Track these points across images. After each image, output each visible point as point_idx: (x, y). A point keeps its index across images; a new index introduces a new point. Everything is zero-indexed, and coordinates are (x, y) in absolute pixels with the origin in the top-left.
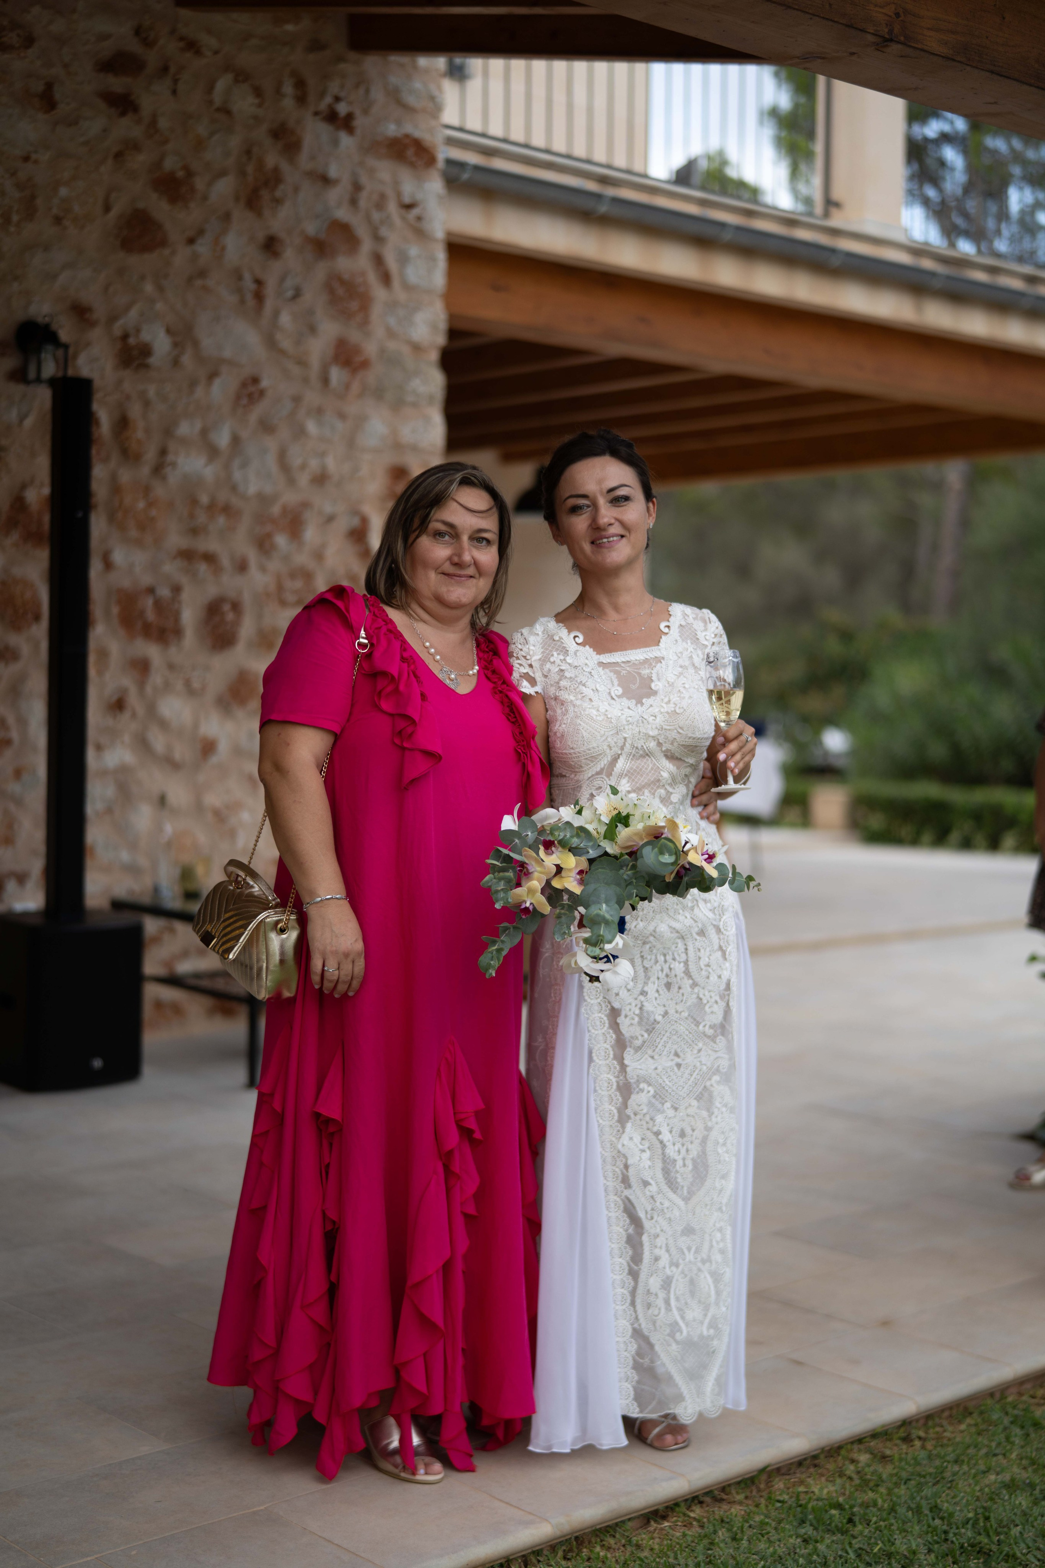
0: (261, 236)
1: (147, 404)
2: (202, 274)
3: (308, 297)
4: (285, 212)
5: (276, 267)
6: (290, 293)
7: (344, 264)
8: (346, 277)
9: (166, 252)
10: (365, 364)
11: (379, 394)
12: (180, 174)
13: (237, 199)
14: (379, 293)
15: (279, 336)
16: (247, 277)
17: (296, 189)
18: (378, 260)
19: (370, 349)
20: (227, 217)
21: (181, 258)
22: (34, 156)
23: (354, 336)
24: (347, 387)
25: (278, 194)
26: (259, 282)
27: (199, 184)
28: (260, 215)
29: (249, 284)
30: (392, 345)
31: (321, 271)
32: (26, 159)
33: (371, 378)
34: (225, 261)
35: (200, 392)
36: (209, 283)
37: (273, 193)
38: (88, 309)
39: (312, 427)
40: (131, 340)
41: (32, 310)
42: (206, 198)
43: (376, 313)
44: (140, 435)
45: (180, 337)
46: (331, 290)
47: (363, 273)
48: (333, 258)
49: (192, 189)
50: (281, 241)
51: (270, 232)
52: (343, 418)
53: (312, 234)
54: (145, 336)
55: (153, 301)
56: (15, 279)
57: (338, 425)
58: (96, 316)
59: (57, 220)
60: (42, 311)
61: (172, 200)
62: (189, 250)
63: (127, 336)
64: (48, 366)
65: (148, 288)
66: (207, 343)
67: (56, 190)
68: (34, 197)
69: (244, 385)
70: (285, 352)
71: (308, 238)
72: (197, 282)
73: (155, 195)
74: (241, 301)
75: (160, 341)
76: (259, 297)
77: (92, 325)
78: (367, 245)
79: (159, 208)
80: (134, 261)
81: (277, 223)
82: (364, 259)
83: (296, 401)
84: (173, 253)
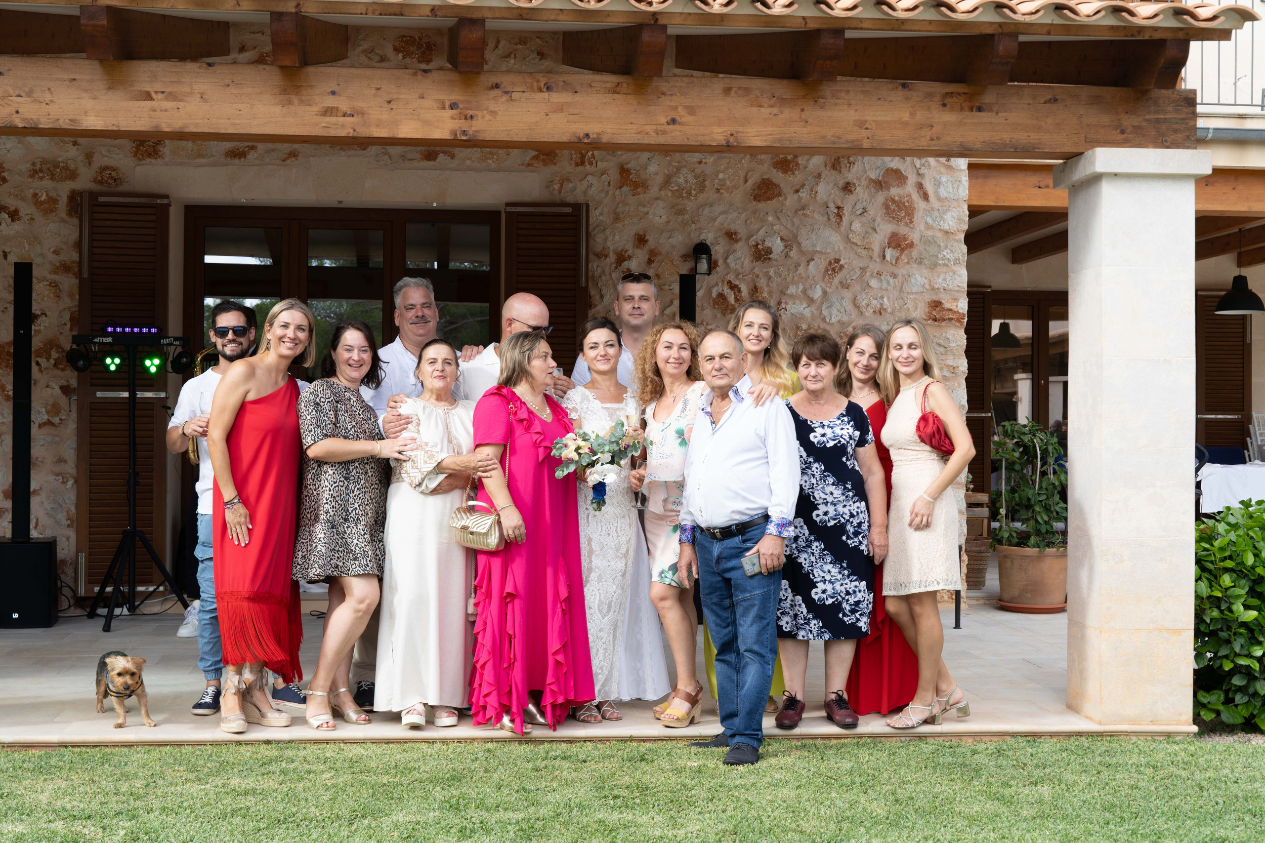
0: (841, 183)
1: (770, 278)
2: (803, 208)
3: (871, 212)
4: (856, 169)
5: (851, 198)
6: (859, 212)
7: (895, 192)
8: (897, 198)
9: (781, 199)
10: (911, 245)
11: (920, 262)
12: (790, 157)
13: (826, 166)
14: (920, 204)
15: (851, 236)
16: (832, 205)
18: (920, 186)
19: (915, 236)
20: (819, 175)
21: (790, 201)
22: (704, 161)
23: (903, 230)
24: (897, 259)
25: (852, 159)
26: (838, 208)
27: (801, 160)
28: (840, 172)
29: (833, 209)
30: (930, 233)
31: (881, 197)
32: (700, 163)
33: (915, 253)
34: (818, 199)
35: (801, 270)
36: (807, 212)
37: (848, 159)
38: (735, 233)
39: (874, 283)
40: (760, 247)
41: (702, 237)
42: (806, 168)
43: (918, 216)
44: (765, 295)
45: (790, 242)
46: (887, 207)
47: (909, 195)
48: (888, 190)
49: (797, 164)
50: (854, 184)
51: (846, 180)
52: (894, 276)
53: (874, 178)
54: (768, 244)
55: (773, 225)
56: (694, 222)
57: (891, 280)
58: (739, 236)
59: (718, 190)
60: (709, 237)
61: (785, 172)
62: (796, 196)
63: (758, 244)
64: (703, 266)
65: (770, 218)
66: (806, 244)
67: (717, 176)
68: (704, 181)
69: (830, 263)
70: (856, 244)
71: (871, 180)
72: (800, 213)
73: (775, 170)
74: (829, 219)
75: (777, 245)
76: (839, 216)
77: (737, 241)
78: (912, 179)
79: (777, 177)
80: (762, 206)
81: (851, 175)
82: (910, 188)
83: (863, 269)
84: (786, 199)
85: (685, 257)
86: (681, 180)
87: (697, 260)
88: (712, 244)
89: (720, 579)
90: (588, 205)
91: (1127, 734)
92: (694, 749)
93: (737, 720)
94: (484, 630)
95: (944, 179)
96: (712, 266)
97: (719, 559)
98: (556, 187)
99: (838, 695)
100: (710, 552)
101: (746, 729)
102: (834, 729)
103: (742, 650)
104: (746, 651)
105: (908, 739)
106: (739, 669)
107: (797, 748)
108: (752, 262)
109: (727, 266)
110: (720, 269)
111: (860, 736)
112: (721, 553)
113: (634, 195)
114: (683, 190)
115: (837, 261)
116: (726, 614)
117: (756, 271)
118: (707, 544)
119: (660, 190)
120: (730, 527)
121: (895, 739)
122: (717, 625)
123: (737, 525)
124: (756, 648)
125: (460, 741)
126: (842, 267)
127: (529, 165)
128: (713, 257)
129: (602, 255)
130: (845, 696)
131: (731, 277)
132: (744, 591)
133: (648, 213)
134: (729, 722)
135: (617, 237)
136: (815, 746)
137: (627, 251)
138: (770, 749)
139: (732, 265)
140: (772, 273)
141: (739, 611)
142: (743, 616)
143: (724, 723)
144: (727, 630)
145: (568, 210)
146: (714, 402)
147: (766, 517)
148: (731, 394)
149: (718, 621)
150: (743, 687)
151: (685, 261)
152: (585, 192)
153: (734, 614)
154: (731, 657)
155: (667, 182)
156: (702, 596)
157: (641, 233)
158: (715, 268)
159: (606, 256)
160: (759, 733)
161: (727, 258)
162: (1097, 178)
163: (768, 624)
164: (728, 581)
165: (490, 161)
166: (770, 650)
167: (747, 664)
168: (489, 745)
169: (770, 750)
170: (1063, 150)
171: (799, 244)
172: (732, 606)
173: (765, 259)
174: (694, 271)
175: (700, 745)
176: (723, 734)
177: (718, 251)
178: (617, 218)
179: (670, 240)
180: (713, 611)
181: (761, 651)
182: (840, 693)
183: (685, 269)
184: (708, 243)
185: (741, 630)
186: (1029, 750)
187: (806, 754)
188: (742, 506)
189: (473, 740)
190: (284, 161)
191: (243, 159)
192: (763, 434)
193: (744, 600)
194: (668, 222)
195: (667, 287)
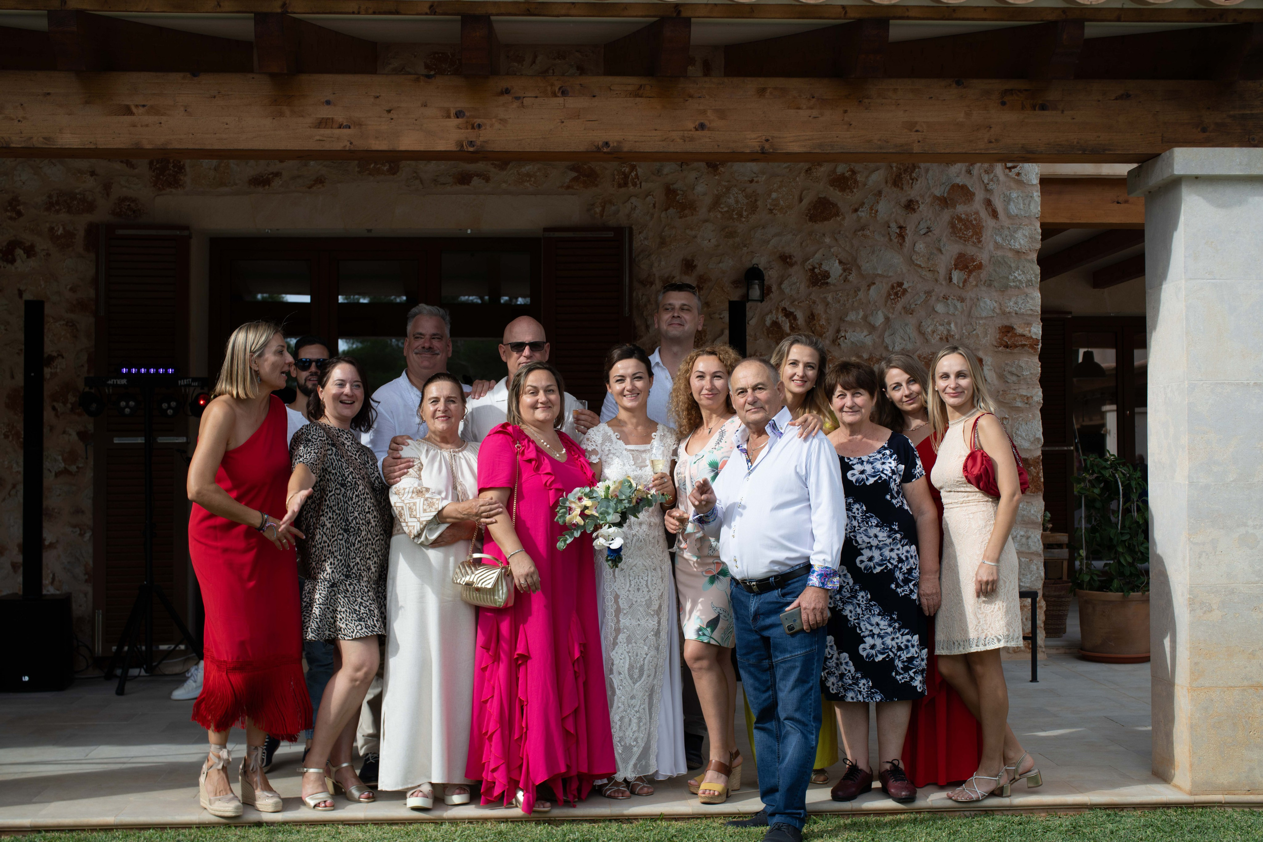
0: (903, 201)
1: (827, 304)
2: (863, 228)
3: (936, 231)
4: (919, 185)
5: (914, 217)
6: (922, 232)
7: (961, 209)
8: (963, 216)
9: (839, 219)
10: (980, 266)
11: (989, 284)
12: (847, 174)
13: (886, 182)
14: (989, 223)
15: (914, 257)
16: (893, 226)
17: (927, 171)
18: (988, 203)
19: (983, 257)
20: (880, 193)
21: (849, 221)
22: (755, 179)
23: (970, 250)
24: (965, 281)
25: (914, 175)
26: (901, 227)
27: (860, 178)
28: (902, 189)
29: (894, 228)
30: (999, 253)
31: (946, 215)
32: (751, 181)
33: (984, 275)
34: (878, 218)
35: (861, 294)
36: (868, 233)
37: (911, 175)
38: (790, 257)
39: (940, 308)
40: (816, 271)
41: (755, 261)
42: (865, 185)
43: (987, 235)
44: (823, 322)
45: (847, 266)
46: (953, 226)
47: (977, 213)
48: (954, 207)
49: (856, 182)
50: (917, 202)
51: (909, 198)
52: (962, 300)
53: (938, 195)
54: (825, 267)
55: (830, 247)
56: (745, 246)
57: (959, 305)
58: (794, 259)
59: (771, 211)
60: (761, 261)
61: (843, 190)
62: (855, 216)
63: (814, 268)
64: (756, 292)
65: (827, 240)
66: (866, 267)
67: (769, 195)
68: (756, 201)
69: (893, 287)
70: (920, 266)
71: (936, 198)
72: (860, 233)
73: (831, 189)
74: (891, 240)
75: (835, 269)
76: (902, 236)
77: (791, 265)
78: (980, 196)
79: (835, 195)
80: (818, 226)
81: (914, 192)
82: (978, 205)
83: (928, 293)
84: (844, 219)
85: (736, 283)
86: (731, 201)
87: (749, 287)
88: (765, 269)
89: (758, 637)
90: (631, 229)
91: (1221, 804)
92: (731, 829)
93: (778, 796)
94: (493, 697)
95: (1014, 195)
96: (766, 292)
97: (757, 615)
98: (598, 210)
99: (894, 764)
100: (747, 608)
101: (786, 807)
102: (888, 804)
103: (782, 719)
104: (786, 719)
105: (973, 813)
106: (779, 737)
107: (846, 827)
108: (809, 287)
109: (782, 291)
110: (774, 295)
111: (919, 811)
112: (758, 608)
113: (680, 218)
114: (733, 211)
115: (900, 284)
116: (764, 677)
117: (813, 297)
118: (743, 599)
119: (709, 211)
120: (768, 579)
121: (958, 814)
122: (755, 689)
123: (776, 577)
124: (797, 715)
125: (471, 821)
126: (905, 291)
127: (568, 187)
128: (765, 282)
129: (647, 282)
130: (902, 766)
131: (786, 304)
132: (784, 651)
133: (695, 237)
134: (771, 797)
135: (663, 263)
136: (867, 823)
137: (674, 277)
138: (816, 828)
139: (787, 291)
140: (830, 299)
141: (779, 673)
142: (782, 679)
143: (765, 799)
144: (766, 695)
145: (611, 234)
146: (750, 439)
147: (808, 567)
148: (768, 429)
149: (757, 685)
150: (783, 759)
151: (736, 287)
152: (629, 216)
153: (774, 676)
154: (771, 725)
155: (716, 202)
156: (738, 656)
157: (689, 258)
158: (768, 294)
159: (652, 283)
160: (802, 811)
161: (781, 283)
162: (1176, 183)
163: (811, 689)
164: (766, 640)
165: (527, 184)
166: (814, 718)
167: (787, 733)
168: (503, 826)
169: (816, 831)
170: (1137, 152)
171: (859, 268)
172: (772, 668)
173: (823, 284)
174: (746, 298)
175: (736, 824)
176: (764, 811)
177: (772, 275)
178: (663, 243)
179: (721, 265)
180: (751, 674)
181: (803, 719)
182: (896, 762)
183: (735, 296)
184: (761, 267)
185: (782, 695)
186: (1110, 826)
187: (855, 834)
188: (782, 555)
189: (485, 820)
190: (310, 188)
191: (267, 187)
192: (804, 472)
193: (784, 661)
194: (717, 246)
195: (717, 316)
